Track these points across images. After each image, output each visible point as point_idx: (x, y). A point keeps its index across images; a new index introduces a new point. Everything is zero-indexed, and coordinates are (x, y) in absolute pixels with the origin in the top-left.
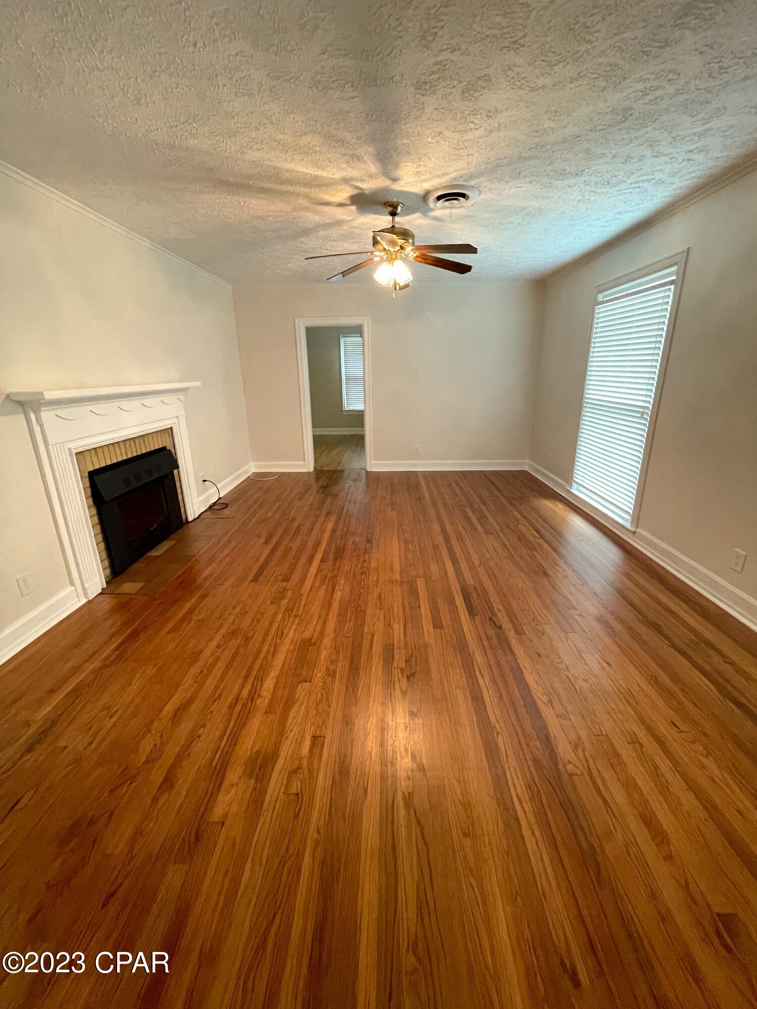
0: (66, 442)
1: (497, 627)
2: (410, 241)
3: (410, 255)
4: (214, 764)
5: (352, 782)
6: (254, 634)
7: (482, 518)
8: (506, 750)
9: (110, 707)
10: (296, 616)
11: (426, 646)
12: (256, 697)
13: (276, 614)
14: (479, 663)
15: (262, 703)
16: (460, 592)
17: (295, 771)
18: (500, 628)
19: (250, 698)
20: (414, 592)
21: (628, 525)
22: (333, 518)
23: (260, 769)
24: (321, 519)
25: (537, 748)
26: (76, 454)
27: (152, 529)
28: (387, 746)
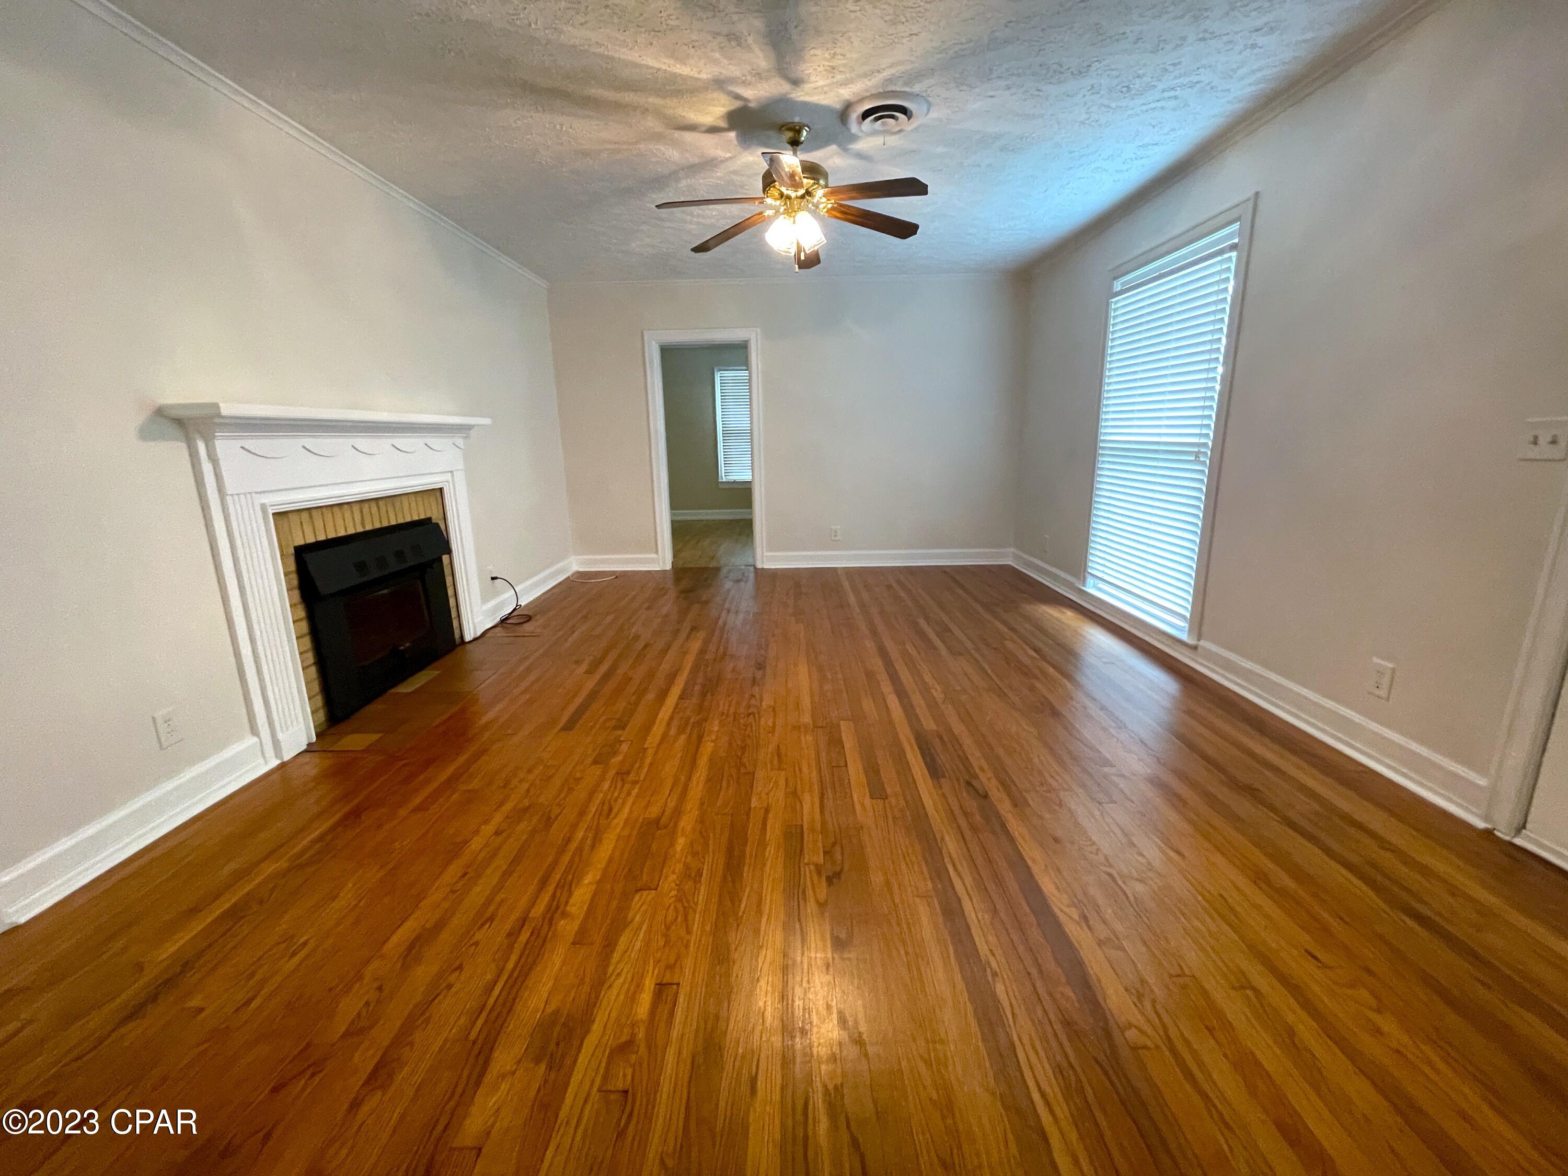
0: (257, 493)
1: (981, 796)
2: (822, 182)
3: (821, 206)
4: (473, 1036)
5: (728, 1067)
6: (562, 811)
7: (944, 632)
8: (1011, 1003)
9: (292, 937)
10: (635, 782)
11: (860, 828)
12: (557, 916)
13: (602, 779)
14: (954, 856)
15: (567, 928)
16: (913, 741)
17: (625, 1048)
18: (986, 796)
19: (548, 916)
20: (836, 742)
21: (1184, 637)
22: (702, 635)
23: (558, 1044)
24: (683, 635)
25: (1068, 999)
26: (274, 514)
27: (402, 648)
28: (793, 1001)
